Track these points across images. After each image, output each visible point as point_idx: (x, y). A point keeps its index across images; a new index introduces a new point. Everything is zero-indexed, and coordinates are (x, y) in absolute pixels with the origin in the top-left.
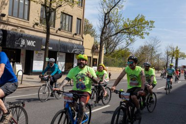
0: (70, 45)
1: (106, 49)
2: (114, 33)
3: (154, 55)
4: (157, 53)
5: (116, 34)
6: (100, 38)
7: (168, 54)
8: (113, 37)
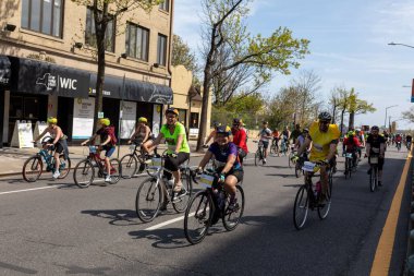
0: (145, 87)
1: (216, 93)
2: (232, 62)
3: (309, 106)
4: (314, 102)
5: (236, 65)
6: (203, 74)
7: (335, 103)
8: (229, 71)
